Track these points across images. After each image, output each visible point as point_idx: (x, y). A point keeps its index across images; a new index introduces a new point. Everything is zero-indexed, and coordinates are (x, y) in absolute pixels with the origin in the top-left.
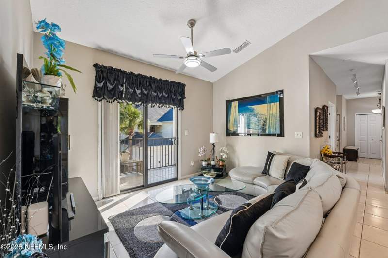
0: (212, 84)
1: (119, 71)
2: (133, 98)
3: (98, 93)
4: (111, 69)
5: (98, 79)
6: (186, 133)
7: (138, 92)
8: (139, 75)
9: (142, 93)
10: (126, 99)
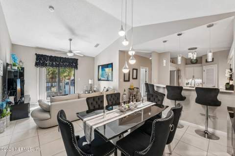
0: (94, 58)
1: (46, 56)
2: (52, 66)
3: (37, 64)
4: (42, 56)
5: (37, 59)
6: (79, 79)
7: (54, 63)
8: (55, 57)
9: (56, 63)
10: (49, 66)
